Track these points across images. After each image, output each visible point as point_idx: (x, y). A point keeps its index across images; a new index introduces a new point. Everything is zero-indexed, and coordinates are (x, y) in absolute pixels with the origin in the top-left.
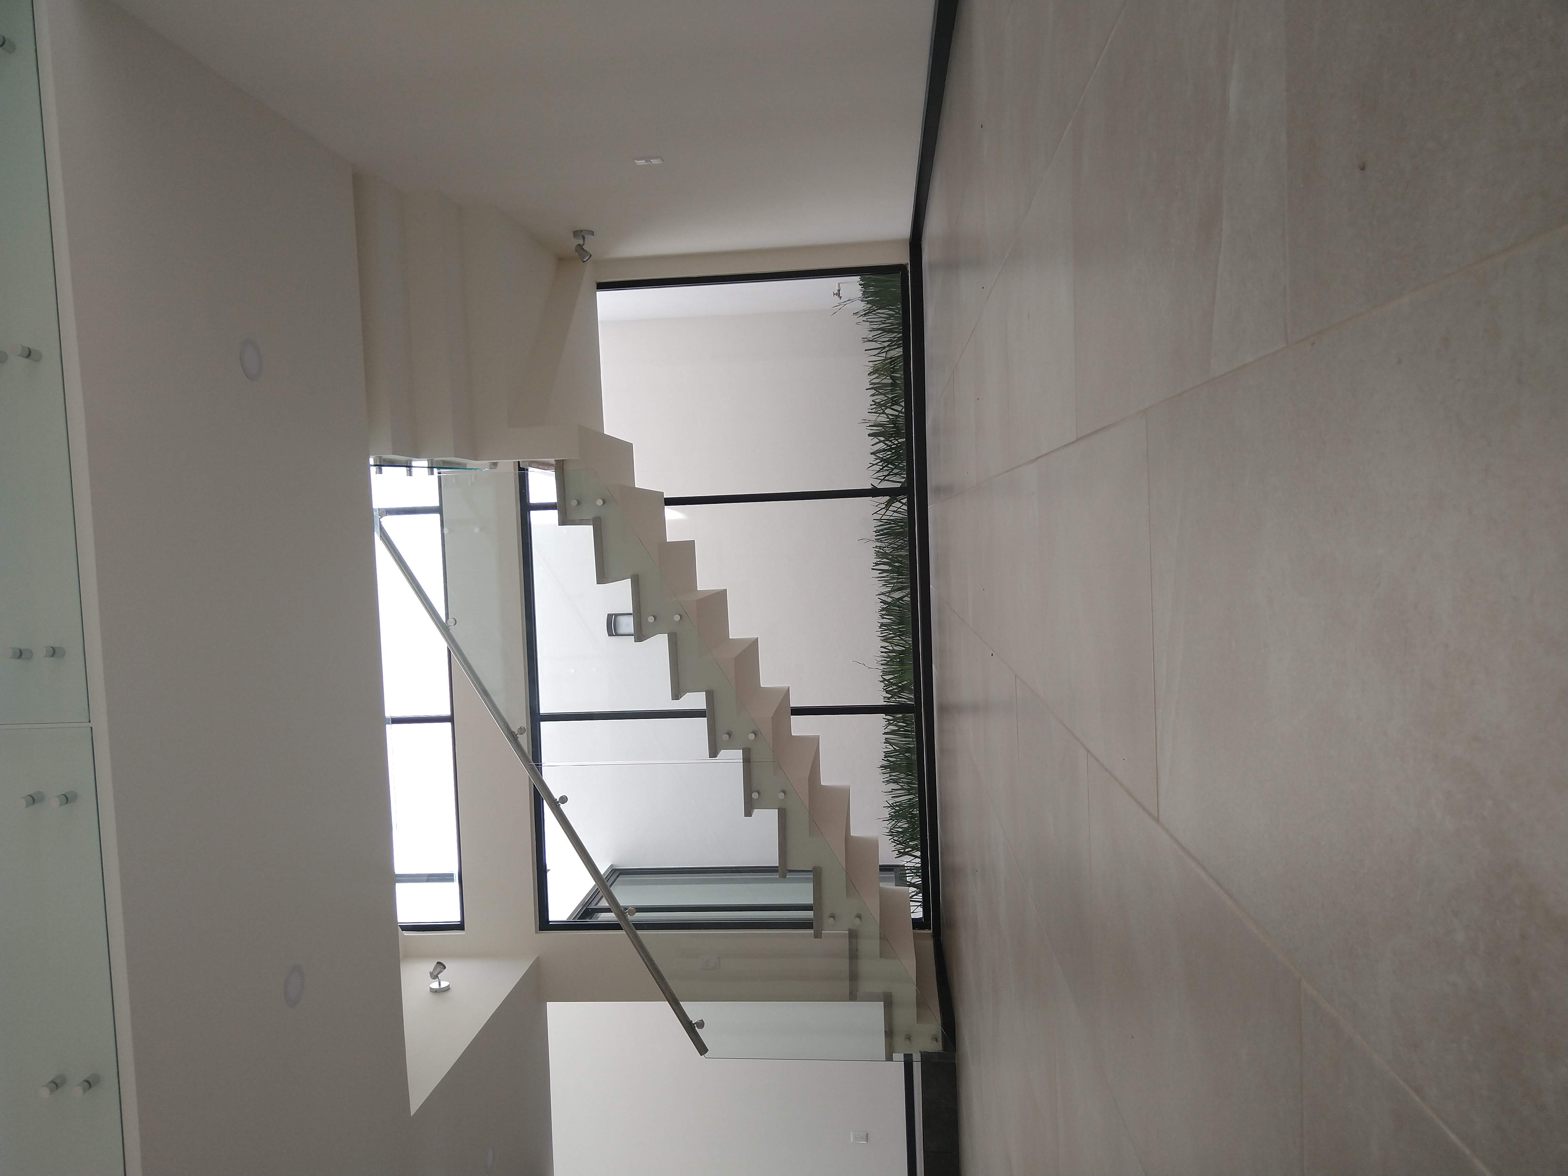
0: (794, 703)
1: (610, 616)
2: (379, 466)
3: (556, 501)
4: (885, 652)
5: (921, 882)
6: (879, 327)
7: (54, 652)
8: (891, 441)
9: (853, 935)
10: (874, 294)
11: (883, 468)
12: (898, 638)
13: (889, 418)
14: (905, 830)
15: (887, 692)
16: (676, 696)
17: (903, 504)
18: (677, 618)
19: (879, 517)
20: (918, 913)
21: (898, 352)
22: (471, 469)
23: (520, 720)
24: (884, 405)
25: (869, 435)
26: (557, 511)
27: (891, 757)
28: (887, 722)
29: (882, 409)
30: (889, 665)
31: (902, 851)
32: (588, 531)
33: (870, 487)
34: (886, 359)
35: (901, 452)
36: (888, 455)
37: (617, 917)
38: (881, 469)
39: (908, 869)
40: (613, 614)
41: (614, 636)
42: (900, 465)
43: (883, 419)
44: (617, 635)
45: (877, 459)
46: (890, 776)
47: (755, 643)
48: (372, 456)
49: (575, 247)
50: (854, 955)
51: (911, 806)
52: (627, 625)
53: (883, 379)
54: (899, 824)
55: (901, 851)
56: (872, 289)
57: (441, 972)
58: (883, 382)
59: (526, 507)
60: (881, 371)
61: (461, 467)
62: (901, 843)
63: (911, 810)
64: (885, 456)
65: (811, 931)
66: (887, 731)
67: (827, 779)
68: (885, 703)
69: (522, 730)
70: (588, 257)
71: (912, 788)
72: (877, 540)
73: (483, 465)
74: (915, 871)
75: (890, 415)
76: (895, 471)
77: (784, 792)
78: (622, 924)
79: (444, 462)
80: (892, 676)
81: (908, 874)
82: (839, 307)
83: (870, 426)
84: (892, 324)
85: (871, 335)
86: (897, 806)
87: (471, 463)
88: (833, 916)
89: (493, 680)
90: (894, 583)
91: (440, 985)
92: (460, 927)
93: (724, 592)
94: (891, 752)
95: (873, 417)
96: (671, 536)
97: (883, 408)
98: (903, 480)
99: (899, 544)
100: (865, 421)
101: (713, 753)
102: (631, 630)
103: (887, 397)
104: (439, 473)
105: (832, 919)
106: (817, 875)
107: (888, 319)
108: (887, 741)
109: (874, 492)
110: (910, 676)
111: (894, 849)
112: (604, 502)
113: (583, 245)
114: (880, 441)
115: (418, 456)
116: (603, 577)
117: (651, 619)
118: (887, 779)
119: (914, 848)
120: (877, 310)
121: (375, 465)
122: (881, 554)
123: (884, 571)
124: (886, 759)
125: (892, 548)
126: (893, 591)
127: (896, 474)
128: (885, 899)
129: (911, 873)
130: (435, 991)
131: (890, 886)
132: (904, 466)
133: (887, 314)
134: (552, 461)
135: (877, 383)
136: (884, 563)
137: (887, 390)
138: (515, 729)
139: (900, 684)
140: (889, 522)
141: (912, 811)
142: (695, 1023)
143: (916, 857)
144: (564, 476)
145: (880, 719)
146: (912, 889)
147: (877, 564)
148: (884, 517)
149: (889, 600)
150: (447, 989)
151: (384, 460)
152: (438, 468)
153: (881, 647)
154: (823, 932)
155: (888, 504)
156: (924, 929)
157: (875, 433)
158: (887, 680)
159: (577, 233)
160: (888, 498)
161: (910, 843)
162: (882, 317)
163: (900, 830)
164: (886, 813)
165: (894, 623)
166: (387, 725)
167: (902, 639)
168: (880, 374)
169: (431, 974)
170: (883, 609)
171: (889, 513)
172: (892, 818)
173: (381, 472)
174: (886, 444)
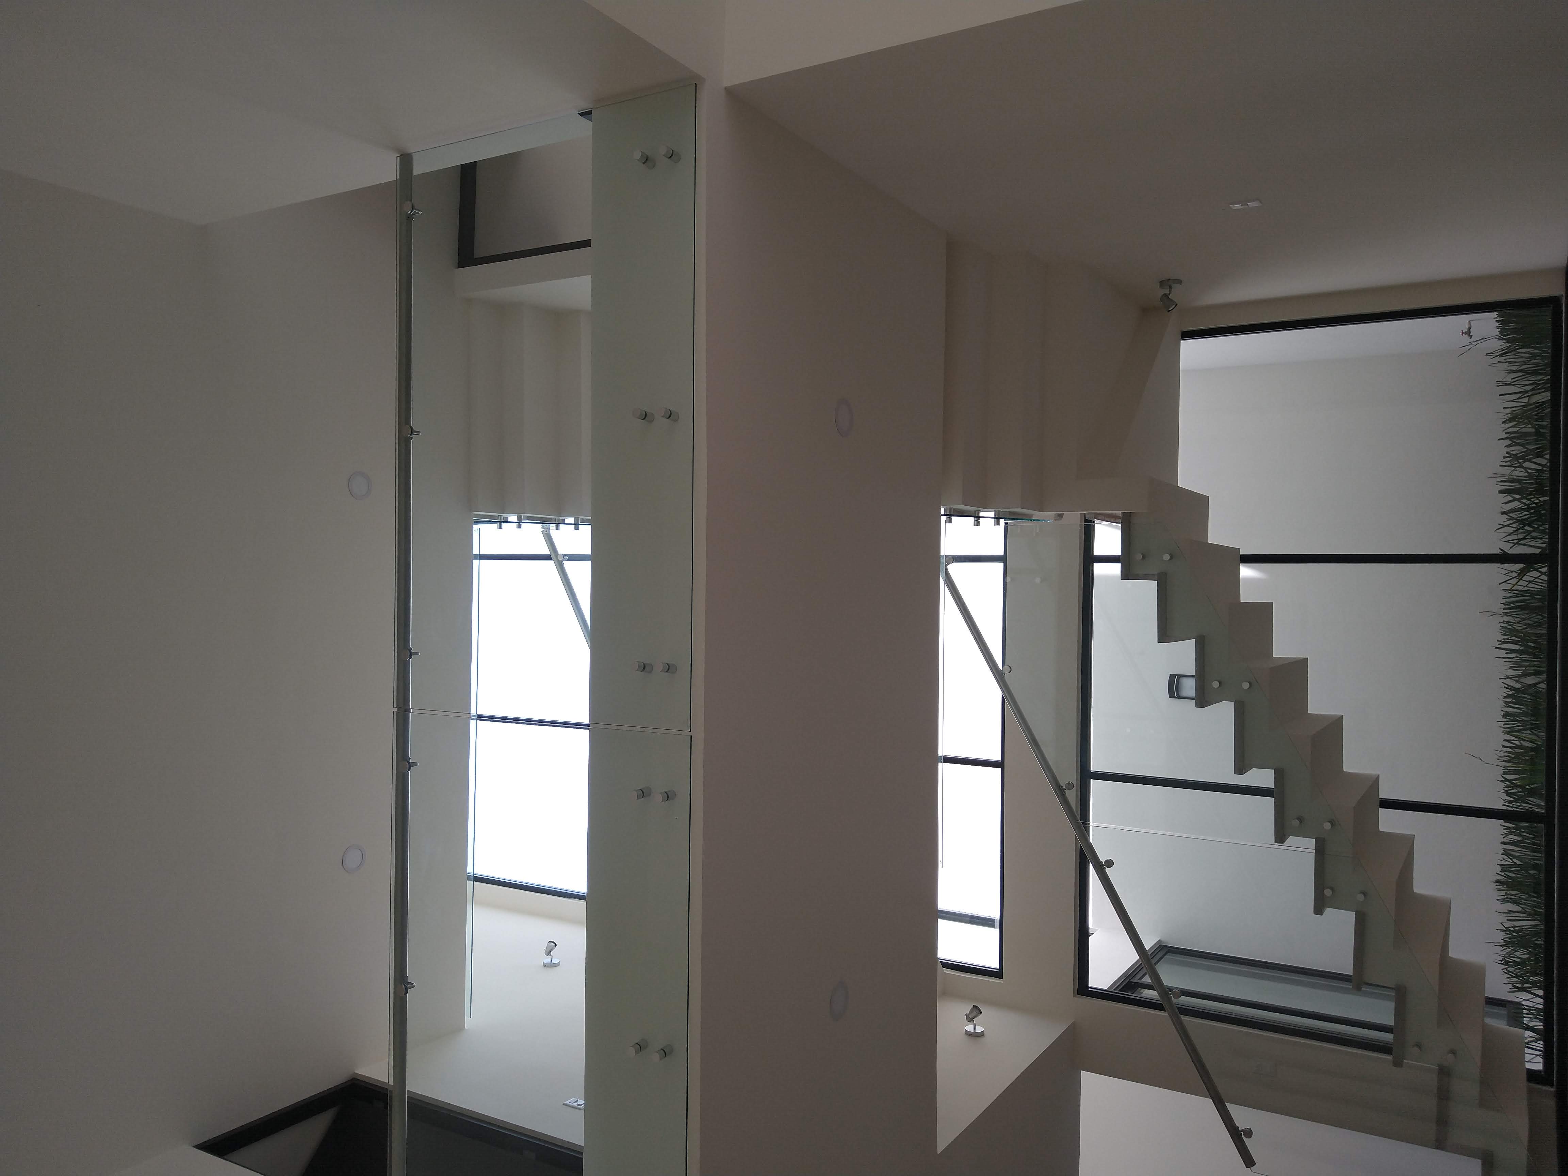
0: (1384, 794)
1: (1172, 676)
2: (949, 516)
3: (1120, 554)
4: (1510, 747)
5: (1542, 1027)
6: (1520, 368)
7: (669, 668)
8: (1528, 500)
9: (1444, 1072)
10: (1514, 331)
11: (1516, 530)
12: (1528, 732)
13: (1528, 472)
14: (1523, 963)
15: (1508, 794)
16: (1241, 768)
17: (1542, 573)
18: (1246, 685)
19: (1508, 587)
20: (1537, 1064)
21: (1545, 396)
22: (1037, 520)
23: (1069, 775)
24: (1522, 458)
25: (1501, 492)
26: (1120, 564)
27: (1510, 871)
28: (1508, 830)
29: (1519, 463)
30: (1513, 762)
31: (1519, 986)
32: (1152, 586)
33: (1498, 552)
34: (1528, 404)
35: (1543, 512)
36: (1526, 515)
37: (1159, 996)
38: (1515, 531)
39: (1526, 1009)
40: (1177, 675)
41: (1176, 698)
42: (1540, 528)
43: (1519, 473)
44: (1179, 697)
45: (1510, 520)
46: (1507, 894)
47: (1338, 722)
48: (943, 506)
49: (1161, 295)
50: (1444, 1095)
51: (1537, 934)
52: (1189, 687)
53: (1522, 428)
54: (1517, 953)
55: (1517, 985)
56: (1513, 326)
57: (978, 1016)
58: (1524, 430)
59: (1089, 559)
60: (1521, 418)
61: (1026, 518)
62: (1517, 976)
63: (1534, 939)
64: (1520, 517)
65: (1389, 1058)
66: (1505, 840)
67: (1422, 885)
68: (1505, 808)
69: (1070, 786)
70: (1174, 306)
71: (1536, 913)
72: (1506, 614)
73: (1048, 516)
74: (1534, 1012)
75: (1529, 469)
76: (1534, 534)
77: (1364, 894)
78: (1166, 1006)
79: (1010, 512)
80: (1517, 776)
81: (1525, 1014)
82: (1469, 347)
83: (1502, 481)
84: (1537, 365)
85: (1509, 378)
86: (1514, 931)
87: (1037, 514)
88: (1419, 1046)
89: (1044, 732)
90: (1526, 666)
91: (975, 1029)
92: (997, 974)
93: (1305, 660)
94: (1509, 866)
95: (1506, 471)
96: (1245, 597)
97: (1520, 461)
98: (1544, 545)
99: (1536, 620)
100: (1496, 475)
101: (1280, 838)
102: (1193, 693)
103: (1526, 448)
104: (1006, 523)
105: (1416, 1049)
106: (1400, 995)
107: (1531, 359)
108: (1506, 853)
109: (1502, 558)
110: (1542, 778)
111: (1507, 981)
112: (1172, 557)
113: (1170, 294)
114: (1515, 500)
115: (987, 507)
116: (1165, 634)
117: (1216, 684)
118: (1504, 898)
119: (1534, 984)
120: (1517, 349)
121: (944, 515)
122: (1509, 631)
123: (1511, 651)
124: (1503, 874)
125: (1526, 624)
126: (1525, 675)
127: (1534, 538)
128: (1488, 1037)
129: (1529, 1014)
130: (969, 1034)
131: (1499, 1024)
132: (1546, 529)
133: (1531, 354)
134: (1119, 513)
135: (1514, 432)
136: (1513, 642)
137: (1530, 440)
138: (1063, 784)
139: (1528, 787)
140: (1522, 593)
141: (1536, 940)
142: (1242, 1131)
143: (1537, 996)
144: (1130, 530)
145: (1496, 826)
146: (1528, 1033)
147: (1503, 643)
148: (1516, 588)
149: (1518, 686)
150: (981, 1035)
151: (954, 510)
152: (1005, 519)
153: (1505, 740)
154: (1405, 1061)
155: (1522, 573)
156: (1545, 1085)
157: (1506, 490)
158: (1509, 781)
159: (1162, 283)
160: (1521, 566)
161: (1531, 978)
162: (1522, 357)
163: (1518, 960)
164: (1500, 937)
165: (1525, 714)
166: (939, 763)
167: (1534, 734)
168: (1519, 422)
169: (967, 1016)
170: (1509, 696)
171: (1521, 583)
172: (1507, 944)
173: (950, 522)
174: (1522, 503)
